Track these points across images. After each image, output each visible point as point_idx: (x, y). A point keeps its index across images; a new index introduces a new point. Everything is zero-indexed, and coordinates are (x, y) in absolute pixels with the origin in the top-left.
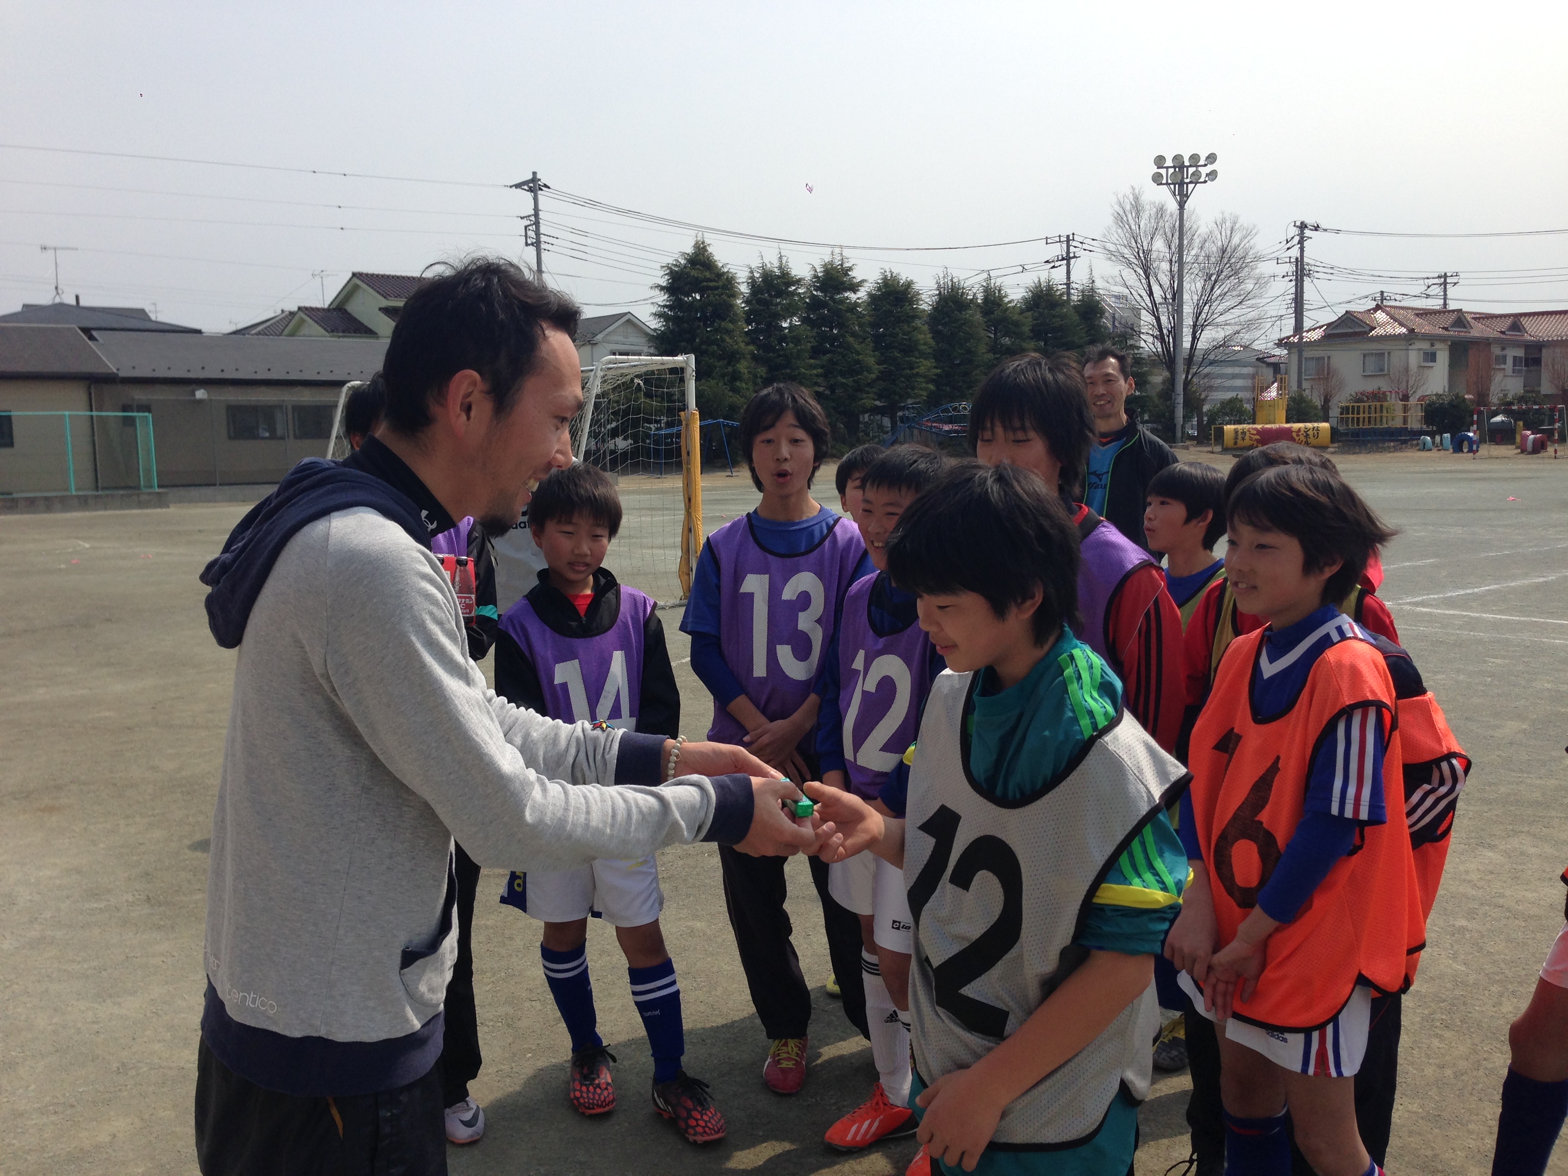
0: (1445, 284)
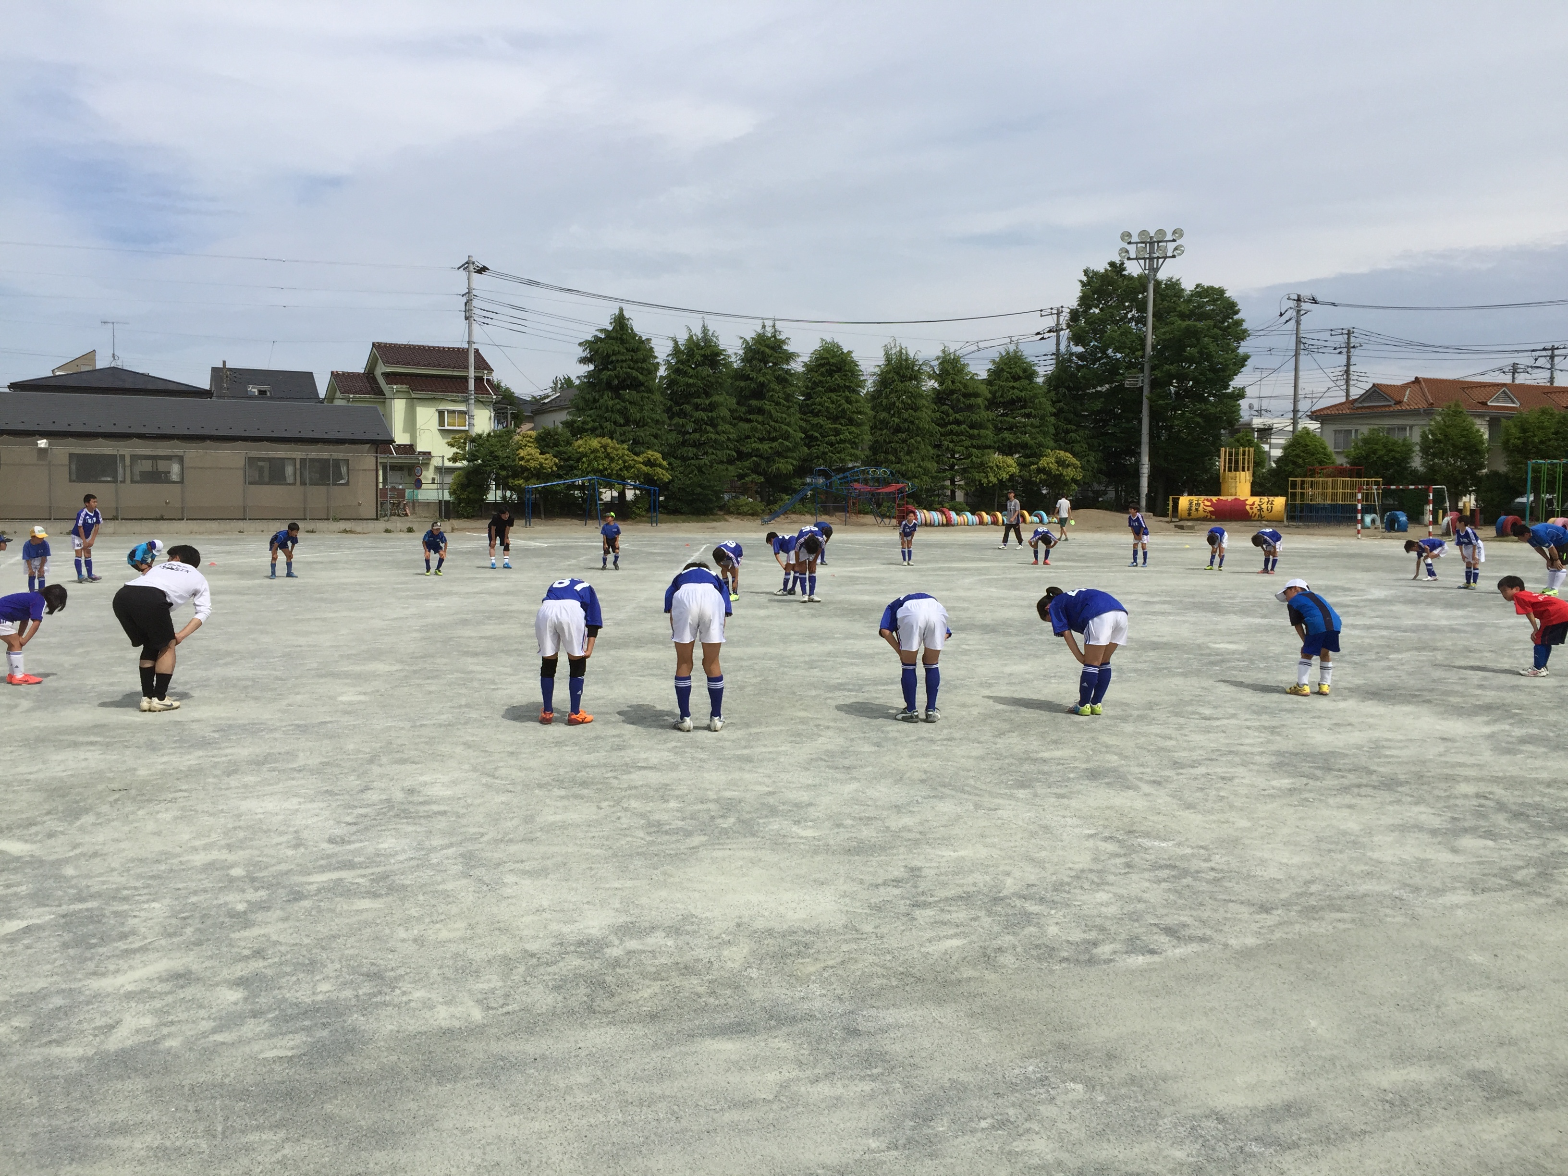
0: (1552, 357)
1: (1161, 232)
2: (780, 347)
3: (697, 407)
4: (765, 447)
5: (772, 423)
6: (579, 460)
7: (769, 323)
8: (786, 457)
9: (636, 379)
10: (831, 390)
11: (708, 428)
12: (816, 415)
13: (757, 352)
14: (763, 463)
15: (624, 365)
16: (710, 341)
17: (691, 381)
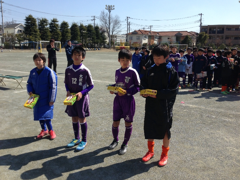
1: (111, 6)
2: (57, 20)
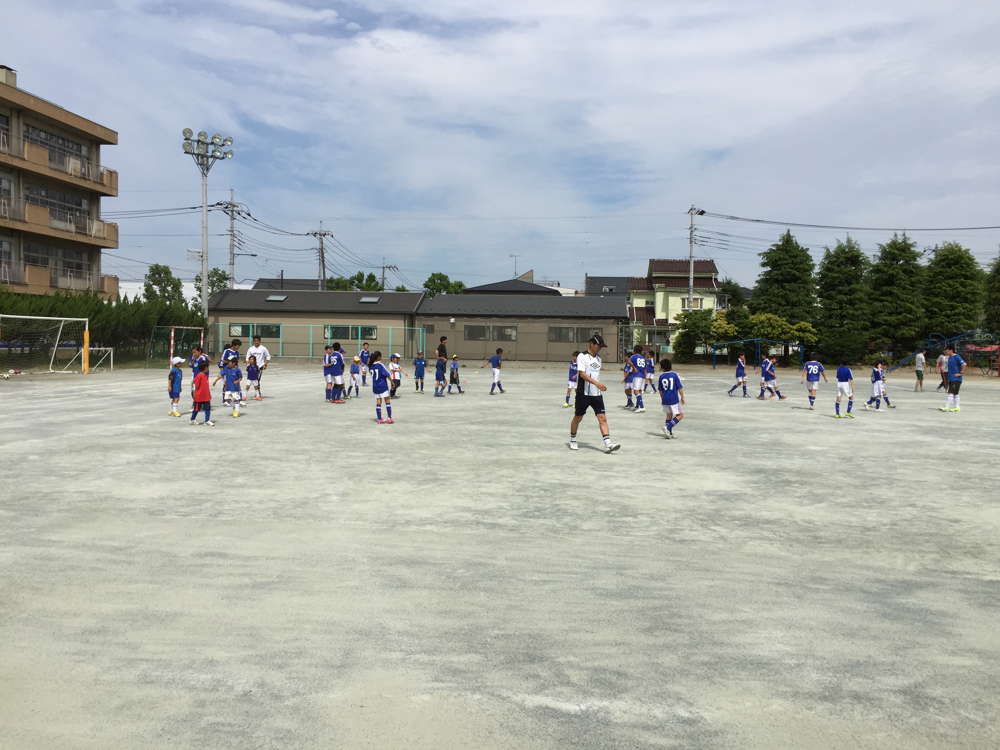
2: (909, 249)
3: (840, 292)
4: (893, 319)
5: (899, 302)
6: (752, 328)
7: (900, 233)
8: (911, 326)
9: (794, 275)
10: (950, 278)
11: (848, 306)
12: (937, 295)
13: (889, 253)
14: (892, 330)
15: (787, 266)
16: (853, 248)
17: (836, 275)
